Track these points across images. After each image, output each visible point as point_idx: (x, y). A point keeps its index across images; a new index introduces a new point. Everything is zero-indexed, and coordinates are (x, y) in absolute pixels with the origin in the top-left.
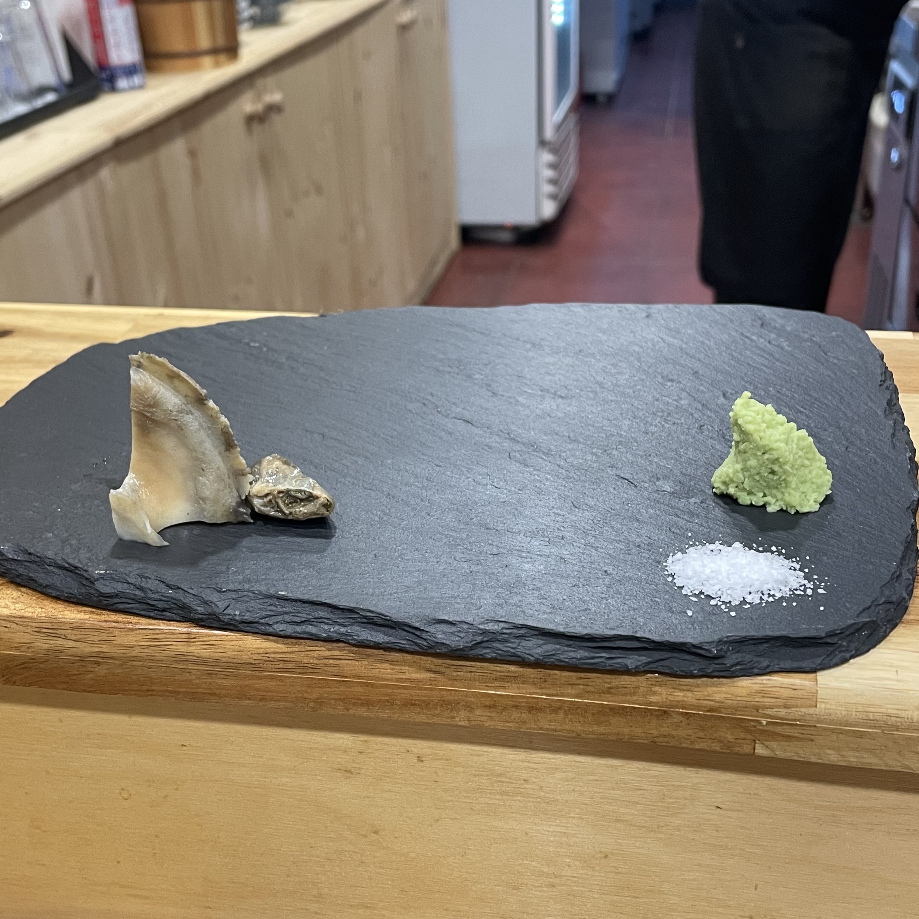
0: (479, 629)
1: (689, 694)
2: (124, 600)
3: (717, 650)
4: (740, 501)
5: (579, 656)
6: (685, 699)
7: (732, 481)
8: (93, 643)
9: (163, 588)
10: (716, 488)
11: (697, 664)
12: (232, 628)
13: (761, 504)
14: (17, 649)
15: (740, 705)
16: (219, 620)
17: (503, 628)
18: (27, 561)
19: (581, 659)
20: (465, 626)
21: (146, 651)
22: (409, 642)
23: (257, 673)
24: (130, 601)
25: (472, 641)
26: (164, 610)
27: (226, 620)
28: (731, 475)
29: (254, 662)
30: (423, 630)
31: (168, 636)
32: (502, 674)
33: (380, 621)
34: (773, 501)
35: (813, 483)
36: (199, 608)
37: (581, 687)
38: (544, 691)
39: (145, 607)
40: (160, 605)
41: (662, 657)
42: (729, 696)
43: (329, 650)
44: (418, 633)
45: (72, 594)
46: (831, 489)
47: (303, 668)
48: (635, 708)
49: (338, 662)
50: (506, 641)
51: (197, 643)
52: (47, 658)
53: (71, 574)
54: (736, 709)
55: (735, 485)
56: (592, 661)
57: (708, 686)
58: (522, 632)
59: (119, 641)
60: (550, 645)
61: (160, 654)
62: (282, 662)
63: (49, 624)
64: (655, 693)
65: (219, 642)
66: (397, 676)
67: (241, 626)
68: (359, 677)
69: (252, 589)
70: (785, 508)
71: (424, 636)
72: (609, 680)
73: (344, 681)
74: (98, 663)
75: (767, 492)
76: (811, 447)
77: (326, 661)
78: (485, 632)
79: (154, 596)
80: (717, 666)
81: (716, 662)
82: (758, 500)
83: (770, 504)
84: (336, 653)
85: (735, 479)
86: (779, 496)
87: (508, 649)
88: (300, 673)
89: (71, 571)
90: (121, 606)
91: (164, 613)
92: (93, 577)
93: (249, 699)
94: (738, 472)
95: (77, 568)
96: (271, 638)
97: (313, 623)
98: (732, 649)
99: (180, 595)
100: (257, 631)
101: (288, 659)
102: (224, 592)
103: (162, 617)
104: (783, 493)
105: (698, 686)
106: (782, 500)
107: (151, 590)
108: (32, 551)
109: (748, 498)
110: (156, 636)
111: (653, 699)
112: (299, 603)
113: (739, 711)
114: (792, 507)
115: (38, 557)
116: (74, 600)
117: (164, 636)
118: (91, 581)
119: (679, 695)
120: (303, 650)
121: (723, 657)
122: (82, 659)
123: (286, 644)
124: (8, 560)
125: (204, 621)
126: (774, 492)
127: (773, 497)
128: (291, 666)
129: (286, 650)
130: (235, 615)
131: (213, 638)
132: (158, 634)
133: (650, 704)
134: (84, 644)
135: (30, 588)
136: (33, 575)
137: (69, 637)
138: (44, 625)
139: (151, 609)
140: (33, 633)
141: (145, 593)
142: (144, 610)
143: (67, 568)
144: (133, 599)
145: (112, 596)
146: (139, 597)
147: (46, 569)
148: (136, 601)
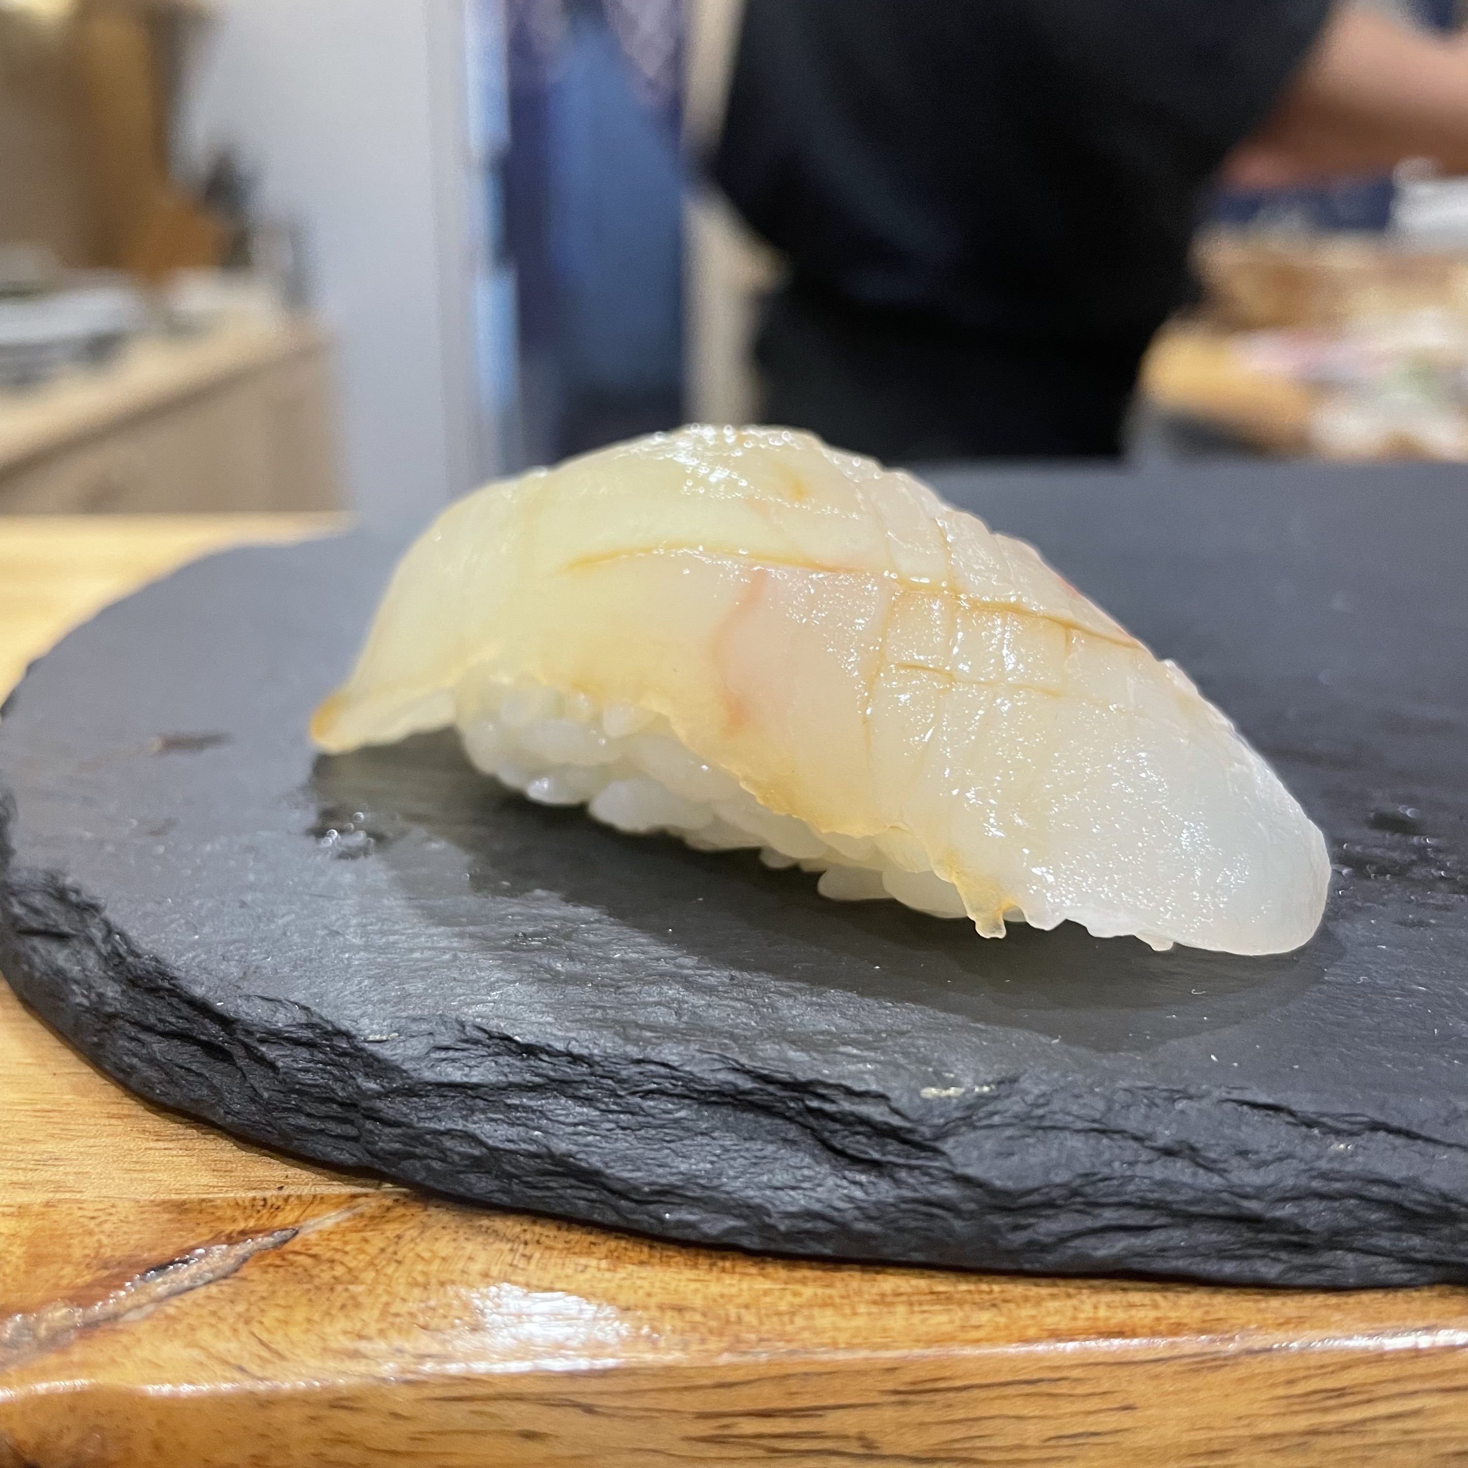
18: (522, 1088)
26: (1333, 1242)
40: (1308, 1217)
91: (1327, 1257)
95: (803, 1087)
107: (1238, 1154)
118: (913, 1141)
124: (419, 1090)
136: (574, 1148)
137: (889, 1444)
138: (744, 1400)
139: (1262, 1244)
140: (685, 1449)
141: (1209, 1167)
142: (1223, 1254)
143: (750, 1092)
144: (1160, 1206)
145: (1050, 1204)
146: (1190, 1194)
147: (636, 1111)
148: (1174, 1214)
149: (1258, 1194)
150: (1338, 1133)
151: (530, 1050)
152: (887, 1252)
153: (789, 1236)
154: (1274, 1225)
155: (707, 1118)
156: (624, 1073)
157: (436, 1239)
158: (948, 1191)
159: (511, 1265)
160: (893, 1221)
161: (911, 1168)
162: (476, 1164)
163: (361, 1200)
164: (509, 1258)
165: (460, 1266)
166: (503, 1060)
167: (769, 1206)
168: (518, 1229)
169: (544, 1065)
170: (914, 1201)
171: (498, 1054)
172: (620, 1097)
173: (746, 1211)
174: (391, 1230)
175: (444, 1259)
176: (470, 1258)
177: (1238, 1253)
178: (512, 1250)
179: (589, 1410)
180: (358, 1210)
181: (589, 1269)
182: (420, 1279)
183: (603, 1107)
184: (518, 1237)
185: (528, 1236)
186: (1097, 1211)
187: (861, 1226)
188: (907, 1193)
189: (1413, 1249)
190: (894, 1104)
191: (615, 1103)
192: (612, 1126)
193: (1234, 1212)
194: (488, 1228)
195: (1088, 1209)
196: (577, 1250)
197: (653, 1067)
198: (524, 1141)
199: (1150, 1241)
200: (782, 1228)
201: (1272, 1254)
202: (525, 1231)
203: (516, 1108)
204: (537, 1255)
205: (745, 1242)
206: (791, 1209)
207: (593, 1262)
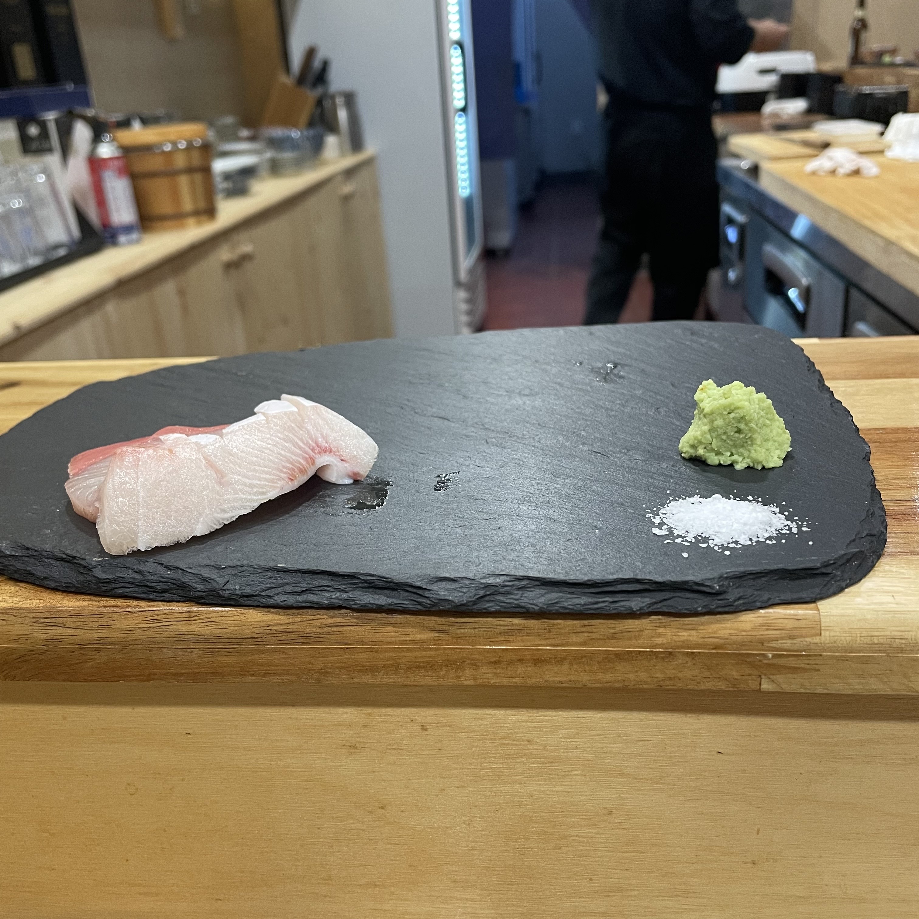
0: (481, 583)
1: (694, 633)
2: (122, 585)
3: (719, 586)
4: (709, 462)
5: (582, 602)
6: (691, 638)
7: (700, 443)
8: (92, 629)
9: (162, 570)
10: (685, 453)
11: (700, 602)
12: (232, 603)
13: (729, 463)
14: (15, 641)
15: (745, 640)
16: (220, 596)
17: (504, 581)
18: (24, 556)
19: (585, 605)
20: (467, 582)
21: (146, 633)
22: (412, 602)
23: (261, 647)
24: (128, 585)
25: (474, 596)
26: (164, 591)
27: (226, 595)
28: (700, 438)
29: (256, 636)
30: (425, 589)
31: (168, 616)
32: (506, 628)
33: (381, 584)
34: (740, 459)
35: (775, 441)
36: (198, 586)
37: (586, 634)
38: (549, 642)
39: (145, 589)
40: (159, 586)
41: (666, 598)
42: (733, 632)
43: (331, 617)
44: (420, 592)
45: (70, 583)
46: (790, 447)
47: (307, 639)
48: (640, 651)
49: (341, 629)
50: (509, 593)
51: (197, 621)
52: (46, 649)
53: (69, 564)
54: (742, 644)
55: (703, 446)
56: (596, 606)
57: (711, 623)
58: (524, 583)
59: (118, 625)
60: (553, 594)
61: (162, 636)
62: (284, 634)
63: (47, 614)
64: (659, 635)
65: (220, 619)
66: (401, 639)
67: (242, 601)
68: (362, 643)
69: (251, 564)
70: (751, 465)
71: (427, 594)
72: (613, 626)
73: (347, 648)
74: (98, 650)
75: (734, 451)
76: (769, 408)
77: (329, 629)
78: (487, 586)
79: (152, 578)
80: (720, 602)
81: (719, 598)
82: (725, 459)
83: (737, 462)
84: (339, 620)
85: (703, 441)
86: (746, 453)
87: (511, 601)
88: (303, 644)
89: (68, 561)
90: (120, 591)
91: (164, 594)
92: (91, 564)
93: (253, 675)
94: (705, 433)
95: (74, 557)
96: (272, 610)
97: (314, 592)
98: (733, 585)
99: (178, 575)
100: (258, 604)
101: (291, 630)
102: (223, 568)
103: (161, 599)
104: (749, 451)
105: (702, 624)
106: (748, 457)
107: (150, 573)
108: (30, 546)
109: (716, 458)
110: (156, 618)
111: (659, 640)
112: (299, 574)
113: (744, 645)
114: (759, 462)
115: (36, 551)
116: (73, 590)
117: (164, 616)
118: (88, 569)
119: (684, 635)
120: (305, 620)
121: (725, 592)
122: (82, 647)
123: (288, 615)
124: (5, 556)
125: (204, 598)
126: (741, 450)
127: (739, 456)
128: (293, 636)
129: (288, 621)
130: (236, 589)
131: (214, 615)
132: (158, 615)
133: (655, 646)
134: (83, 631)
135: (28, 583)
136: (31, 569)
137: (68, 625)
138: (42, 615)
139: (151, 591)
140: (31, 624)
141: (143, 575)
142: (143, 593)
143: (65, 558)
144: (132, 583)
145: (111, 582)
146: (138, 581)
147: (44, 562)
148: (135, 585)
149: (150, 581)
150: (171, 570)
151: (28, 549)
152: (83, 591)
153: (66, 587)
154: (151, 587)
155: (58, 563)
156: (43, 554)
158: (92, 579)
160: (82, 584)
161: (87, 574)
162: (16, 572)
167: (62, 581)
169: (31, 552)
170: (86, 580)
171: (23, 549)
172: (42, 558)
177: (146, 593)
179: (14, 616)
183: (38, 561)
186: (120, 584)
190: (86, 562)
191: (41, 560)
192: (39, 564)
193: (146, 585)
195: (118, 583)
197: (49, 552)
198: (23, 567)
199: (129, 590)
201: (153, 594)
203: (23, 560)
204: (24, 589)
205: (59, 588)
206: (66, 582)
207: (33, 591)
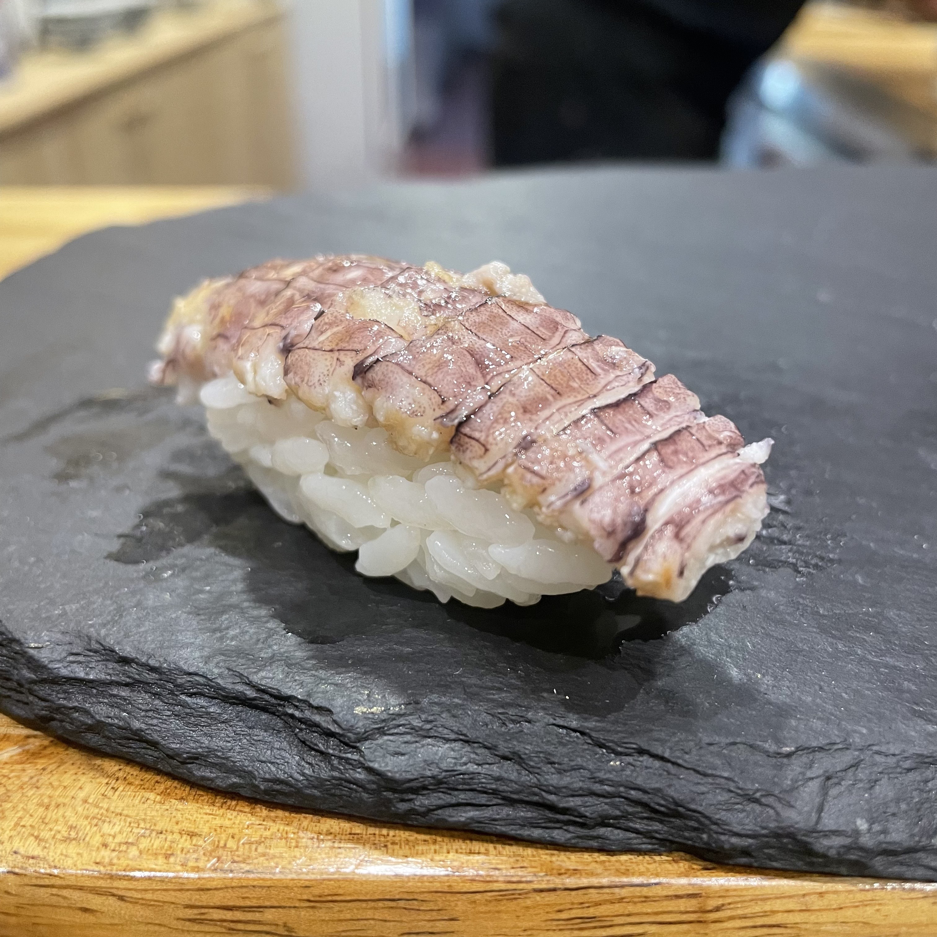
2: (462, 797)
16: (804, 848)
18: (119, 684)
24: (483, 799)
26: (604, 821)
31: (631, 908)
36: (733, 818)
45: (279, 779)
53: (266, 717)
79: (566, 780)
89: (264, 710)
91: (602, 831)
92: (349, 728)
95: (289, 699)
99: (649, 775)
102: (787, 754)
103: (595, 844)
107: (551, 763)
108: (127, 650)
110: (591, 912)
115: (153, 669)
117: (618, 908)
118: (347, 742)
124: (57, 681)
130: (858, 833)
132: (598, 904)
136: (143, 726)
139: (558, 821)
141: (530, 770)
143: (254, 699)
144: (495, 792)
145: (425, 788)
146: (514, 786)
147: (184, 705)
148: (504, 798)
149: (556, 791)
150: (617, 754)
151: (125, 661)
153: (266, 792)
154: (565, 811)
155: (230, 712)
156: (179, 681)
157: (66, 772)
158: (360, 775)
159: (103, 795)
160: (327, 790)
161: (341, 758)
162: (90, 729)
163: (31, 740)
164: (102, 791)
165: (72, 794)
166: (111, 665)
167: (256, 773)
168: (117, 768)
169: (133, 670)
170: (340, 779)
171: (108, 660)
172: (177, 695)
173: (243, 774)
174: (41, 763)
175: (65, 787)
176: (81, 788)
177: (543, 825)
178: (107, 783)
180: (27, 747)
181: (148, 801)
182: (46, 801)
183: (166, 701)
184: (114, 774)
185: (121, 774)
186: (456, 793)
187: (308, 791)
188: (336, 774)
189: (656, 832)
190: (335, 717)
191: (173, 699)
192: (169, 713)
193: (541, 801)
194: (99, 766)
195: (449, 792)
196: (146, 786)
197: (197, 678)
198: (117, 718)
199: (487, 813)
200: (262, 787)
201: (565, 828)
202: (120, 770)
203: (115, 696)
204: (121, 789)
205: (243, 792)
206: (267, 776)
207: (152, 796)
